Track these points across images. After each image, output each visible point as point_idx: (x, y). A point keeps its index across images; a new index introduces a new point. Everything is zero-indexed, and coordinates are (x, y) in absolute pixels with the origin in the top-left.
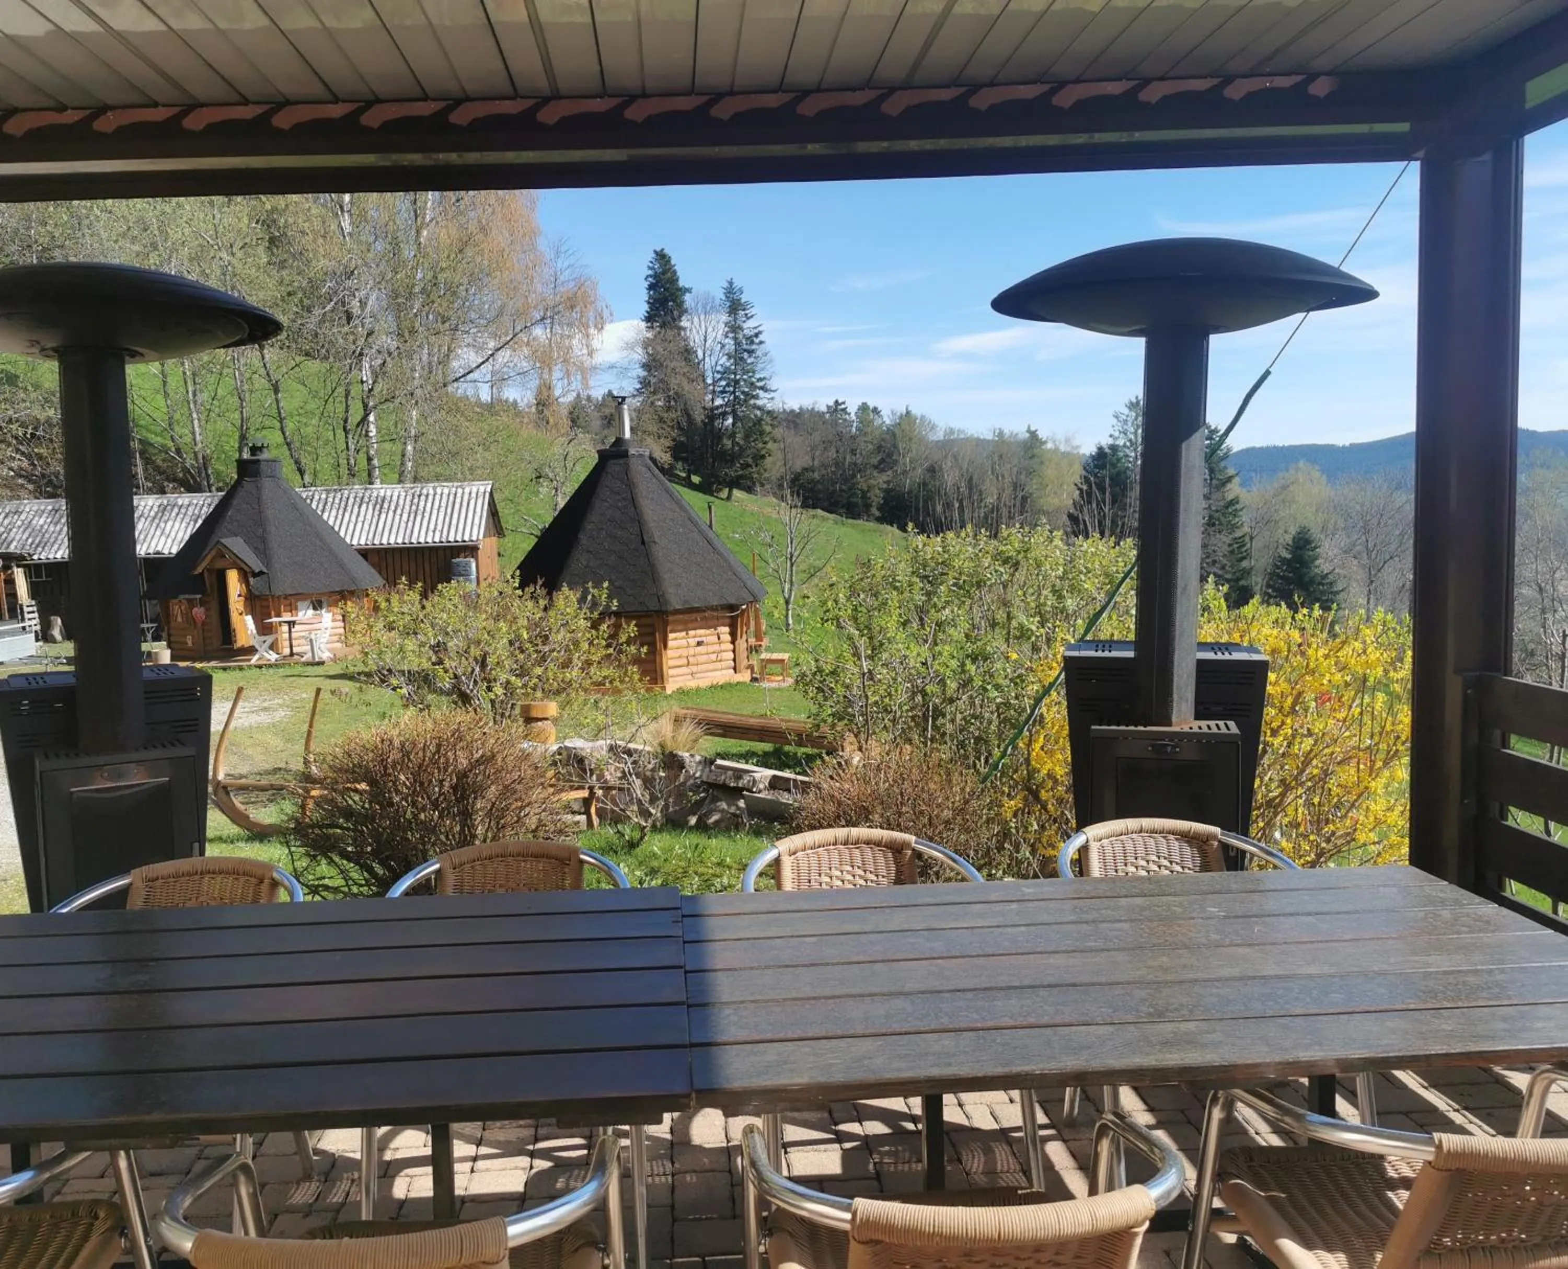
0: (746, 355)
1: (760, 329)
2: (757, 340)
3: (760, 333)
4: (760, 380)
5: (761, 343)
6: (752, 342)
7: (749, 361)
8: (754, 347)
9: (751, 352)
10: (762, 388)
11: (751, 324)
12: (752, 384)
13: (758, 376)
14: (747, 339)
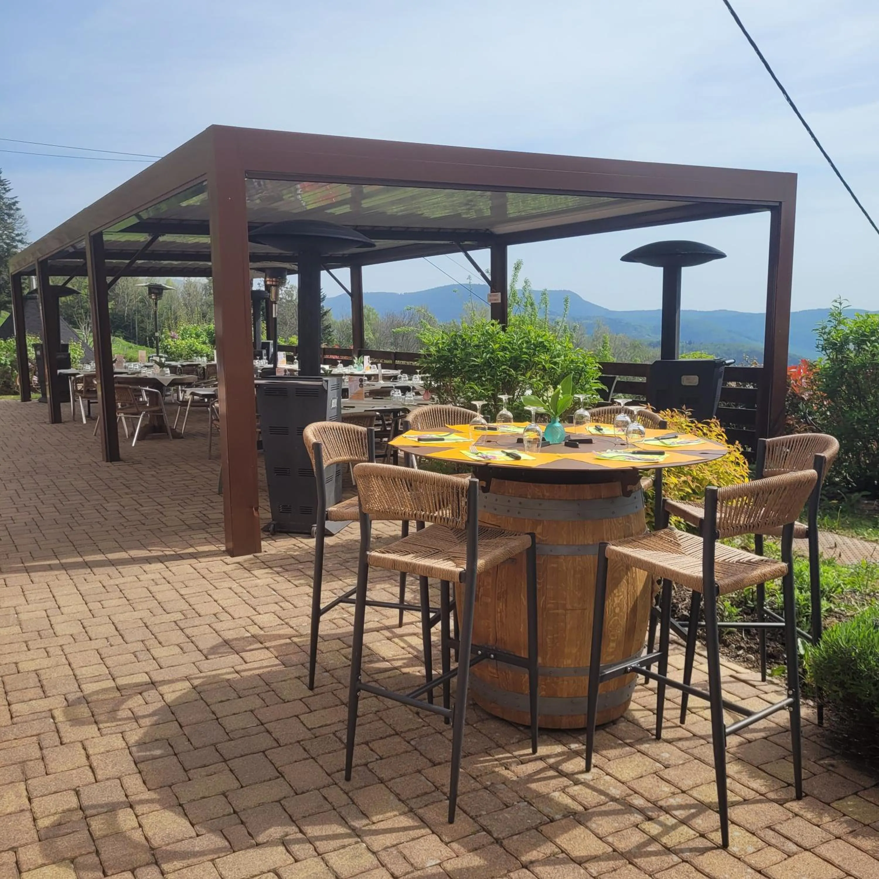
0: (6, 217)
1: (16, 199)
2: (14, 208)
3: (17, 202)
4: (18, 235)
5: (18, 209)
6: (11, 209)
7: (8, 221)
8: (12, 212)
9: (10, 216)
10: (20, 241)
11: (8, 195)
12: (13, 238)
13: (16, 232)
14: (6, 206)
